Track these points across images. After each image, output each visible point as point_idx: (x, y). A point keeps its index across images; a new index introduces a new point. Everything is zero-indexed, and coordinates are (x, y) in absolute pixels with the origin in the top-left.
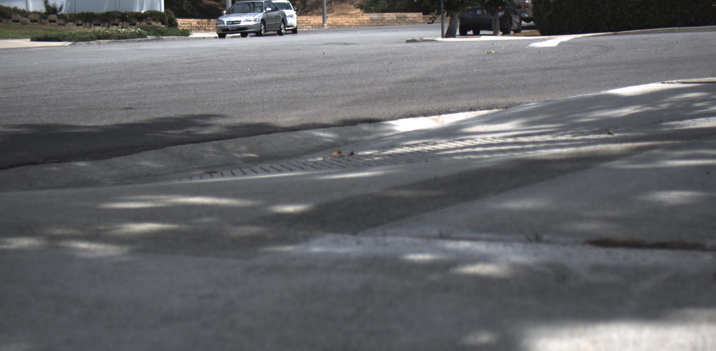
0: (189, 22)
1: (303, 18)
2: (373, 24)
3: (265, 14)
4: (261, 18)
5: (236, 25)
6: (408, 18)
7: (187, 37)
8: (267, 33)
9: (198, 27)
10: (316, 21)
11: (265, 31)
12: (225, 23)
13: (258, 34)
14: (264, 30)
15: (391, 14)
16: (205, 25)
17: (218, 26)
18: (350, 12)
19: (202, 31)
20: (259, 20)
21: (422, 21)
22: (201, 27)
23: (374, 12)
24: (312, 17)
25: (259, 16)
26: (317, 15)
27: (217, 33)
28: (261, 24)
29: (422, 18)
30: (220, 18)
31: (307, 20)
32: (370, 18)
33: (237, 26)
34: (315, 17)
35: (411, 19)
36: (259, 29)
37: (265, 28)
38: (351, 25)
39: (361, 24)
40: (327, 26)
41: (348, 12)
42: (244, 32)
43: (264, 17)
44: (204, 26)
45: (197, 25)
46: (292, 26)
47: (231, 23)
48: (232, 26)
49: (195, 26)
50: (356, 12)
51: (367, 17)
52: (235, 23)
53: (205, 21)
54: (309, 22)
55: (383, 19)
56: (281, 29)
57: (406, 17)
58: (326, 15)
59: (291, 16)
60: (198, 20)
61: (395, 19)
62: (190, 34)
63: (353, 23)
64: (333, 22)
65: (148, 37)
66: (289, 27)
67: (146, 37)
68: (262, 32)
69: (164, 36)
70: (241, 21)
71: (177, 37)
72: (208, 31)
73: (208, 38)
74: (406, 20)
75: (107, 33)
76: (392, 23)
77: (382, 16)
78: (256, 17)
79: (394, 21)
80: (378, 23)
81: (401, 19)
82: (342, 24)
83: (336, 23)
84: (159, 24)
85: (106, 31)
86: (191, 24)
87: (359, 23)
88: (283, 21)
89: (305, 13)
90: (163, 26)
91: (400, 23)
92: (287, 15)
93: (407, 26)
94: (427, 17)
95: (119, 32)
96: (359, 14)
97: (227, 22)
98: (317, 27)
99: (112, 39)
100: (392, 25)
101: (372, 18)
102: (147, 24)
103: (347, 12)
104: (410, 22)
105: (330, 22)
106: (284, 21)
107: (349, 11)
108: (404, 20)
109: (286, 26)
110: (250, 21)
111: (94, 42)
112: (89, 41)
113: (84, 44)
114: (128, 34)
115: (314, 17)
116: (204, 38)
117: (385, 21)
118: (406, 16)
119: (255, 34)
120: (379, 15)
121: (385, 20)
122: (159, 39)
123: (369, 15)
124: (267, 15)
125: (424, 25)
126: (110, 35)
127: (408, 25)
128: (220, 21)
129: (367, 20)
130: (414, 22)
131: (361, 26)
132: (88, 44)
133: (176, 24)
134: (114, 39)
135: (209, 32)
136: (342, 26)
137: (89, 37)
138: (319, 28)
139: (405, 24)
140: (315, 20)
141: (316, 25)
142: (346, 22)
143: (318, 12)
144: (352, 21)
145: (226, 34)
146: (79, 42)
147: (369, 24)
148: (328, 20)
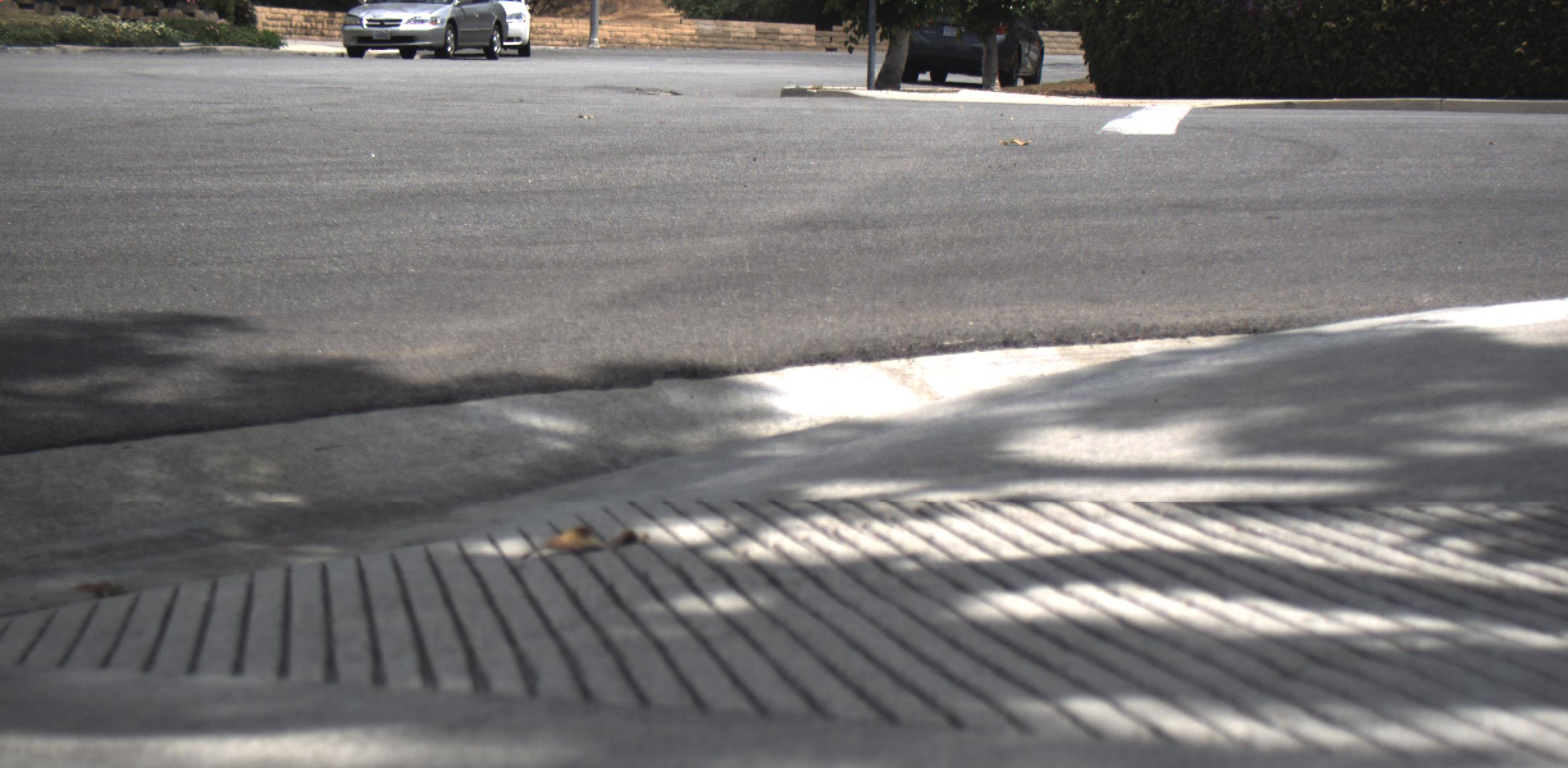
0: (286, 15)
1: (547, 22)
2: (702, 44)
3: (458, 9)
4: (447, 17)
5: (389, 29)
6: (783, 34)
7: (275, 50)
8: (459, 52)
9: (306, 28)
10: (574, 31)
11: (456, 48)
12: (365, 22)
13: (440, 53)
14: (453, 44)
15: (744, 23)
16: (323, 25)
17: (348, 28)
18: (652, 15)
19: (315, 37)
20: (442, 22)
21: (814, 43)
22: (312, 28)
23: (704, 18)
24: (567, 21)
25: (444, 12)
26: (578, 17)
27: (345, 46)
28: (447, 29)
29: (813, 38)
30: (354, 12)
31: (555, 27)
32: (698, 30)
33: (391, 32)
34: (574, 20)
35: (789, 37)
36: (441, 42)
37: (456, 39)
38: (654, 42)
39: (676, 43)
40: (600, 42)
41: (649, 14)
42: (407, 46)
43: (454, 15)
44: (320, 26)
45: (304, 24)
46: (518, 39)
47: (379, 23)
48: (380, 32)
49: (299, 25)
50: (667, 14)
51: (688, 28)
52: (386, 23)
53: (322, 14)
54: (559, 31)
55: (727, 35)
56: (492, 44)
57: (778, 33)
58: (598, 18)
59: (518, 16)
60: (306, 12)
61: (754, 36)
62: (282, 44)
63: (659, 39)
64: (613, 34)
65: (182, 44)
66: (511, 39)
67: (177, 45)
68: (449, 49)
69: (220, 44)
70: (400, 21)
71: (250, 49)
72: (329, 38)
73: (325, 55)
74: (778, 40)
75: (85, 30)
76: (746, 44)
77: (725, 29)
78: (435, 14)
79: (749, 41)
80: (714, 42)
81: (767, 36)
82: (633, 41)
83: (620, 36)
84: (214, 16)
85: (83, 26)
86: (291, 21)
87: (671, 39)
88: (497, 27)
89: (552, 11)
90: (223, 21)
91: (763, 45)
92: (508, 12)
93: (779, 52)
94: (826, 36)
95: (113, 29)
96: (672, 20)
97: (369, 20)
98: (577, 43)
99: (95, 45)
100: (745, 49)
101: (702, 29)
102: (184, 14)
103: (645, 14)
104: (784, 43)
105: (607, 35)
106: (501, 26)
107: (650, 12)
108: (772, 40)
109: (505, 37)
110: (422, 21)
111: (52, 49)
112: (39, 45)
113: (28, 52)
114: (135, 34)
115: (571, 21)
116: (314, 55)
117: (731, 39)
118: (779, 30)
119: (433, 53)
120: (716, 25)
121: (729, 37)
122: (208, 51)
123: (695, 24)
124: (462, 10)
125: (818, 53)
126: (91, 34)
127: (781, 50)
128: (352, 18)
129: (689, 35)
130: (794, 45)
131: (676, 47)
132: (38, 52)
133: (253, 20)
134: (100, 46)
135: (330, 40)
136: (634, 44)
137: (39, 36)
138: (580, 45)
139: (774, 48)
140: (573, 28)
141: (574, 38)
142: (642, 36)
143: (581, 11)
144: (655, 35)
145: (367, 48)
146: (16, 48)
147: (694, 44)
148: (602, 30)
